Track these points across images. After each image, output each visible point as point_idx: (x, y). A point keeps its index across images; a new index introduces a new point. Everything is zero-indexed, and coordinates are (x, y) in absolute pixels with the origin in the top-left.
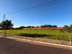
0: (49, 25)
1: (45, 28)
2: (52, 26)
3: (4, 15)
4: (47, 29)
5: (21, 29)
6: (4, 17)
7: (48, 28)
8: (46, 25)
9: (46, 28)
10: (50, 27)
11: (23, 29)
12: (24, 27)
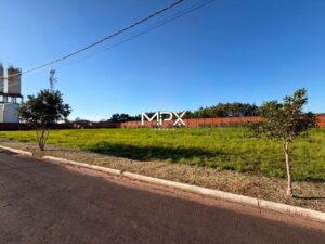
0: (240, 105)
1: (218, 120)
2: (254, 108)
3: (53, 72)
4: (231, 125)
5: (115, 127)
6: (51, 80)
7: (234, 120)
8: (227, 106)
9: (226, 120)
10: (246, 115)
11: (123, 124)
12: (126, 118)
